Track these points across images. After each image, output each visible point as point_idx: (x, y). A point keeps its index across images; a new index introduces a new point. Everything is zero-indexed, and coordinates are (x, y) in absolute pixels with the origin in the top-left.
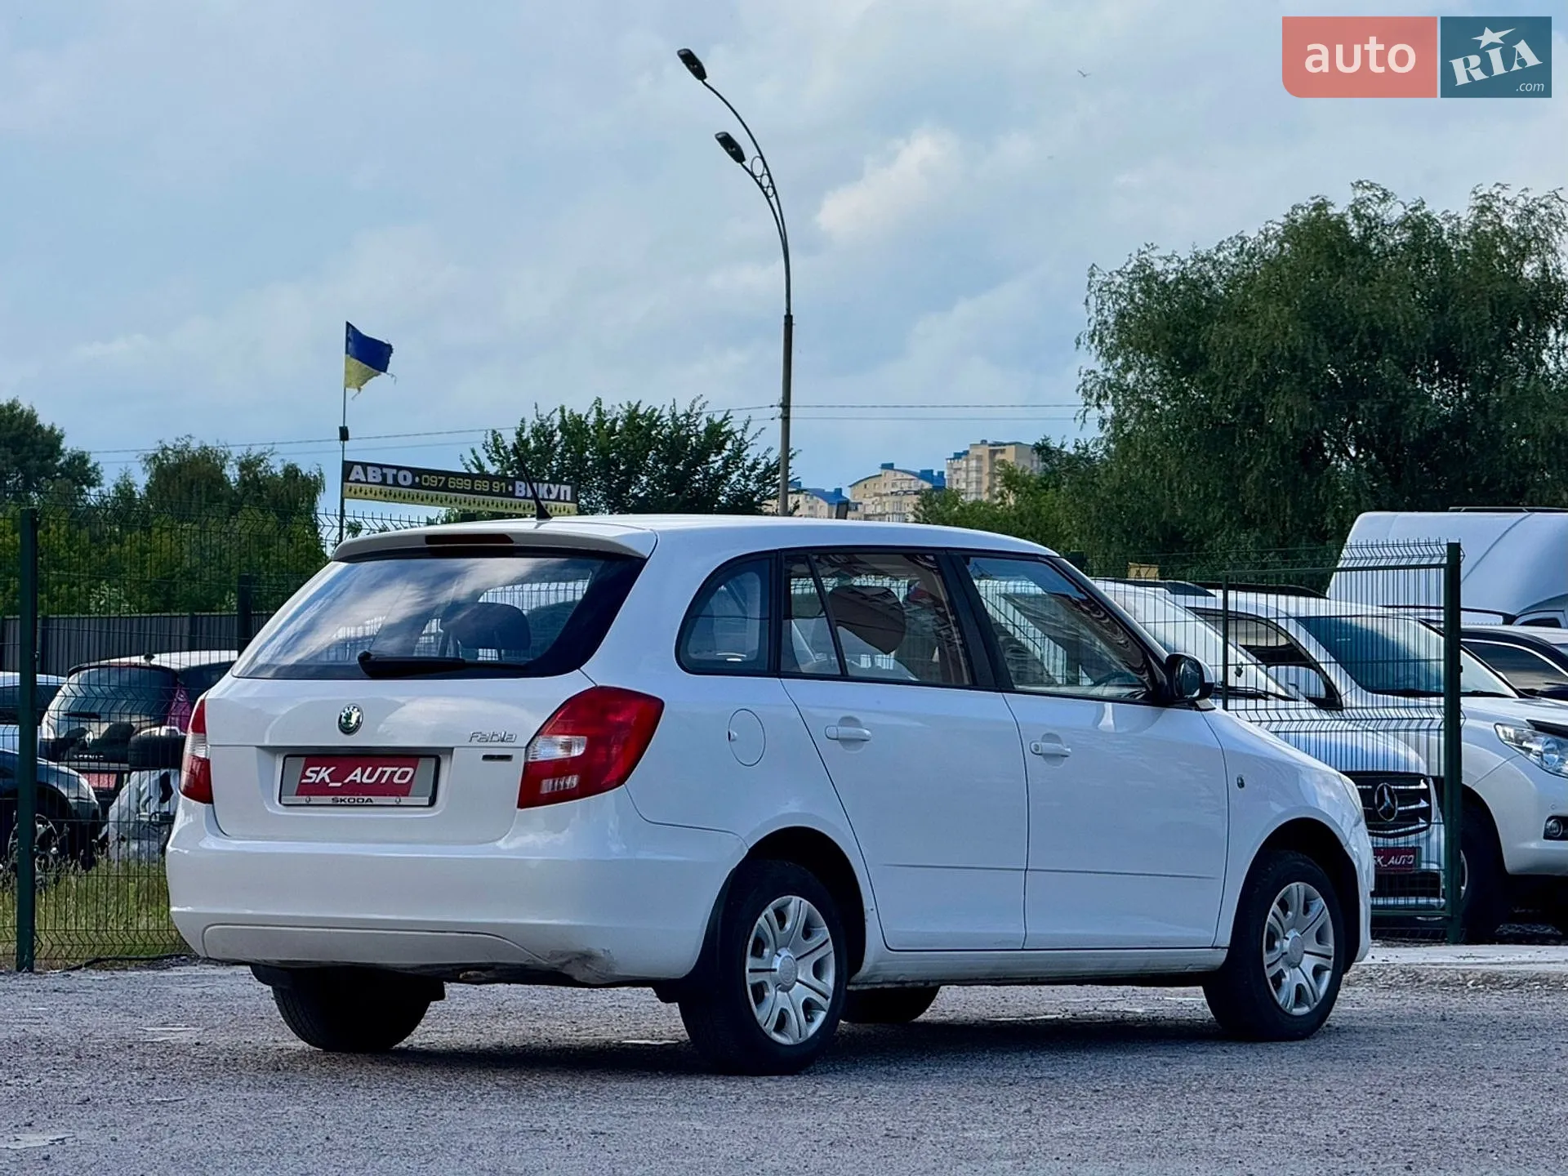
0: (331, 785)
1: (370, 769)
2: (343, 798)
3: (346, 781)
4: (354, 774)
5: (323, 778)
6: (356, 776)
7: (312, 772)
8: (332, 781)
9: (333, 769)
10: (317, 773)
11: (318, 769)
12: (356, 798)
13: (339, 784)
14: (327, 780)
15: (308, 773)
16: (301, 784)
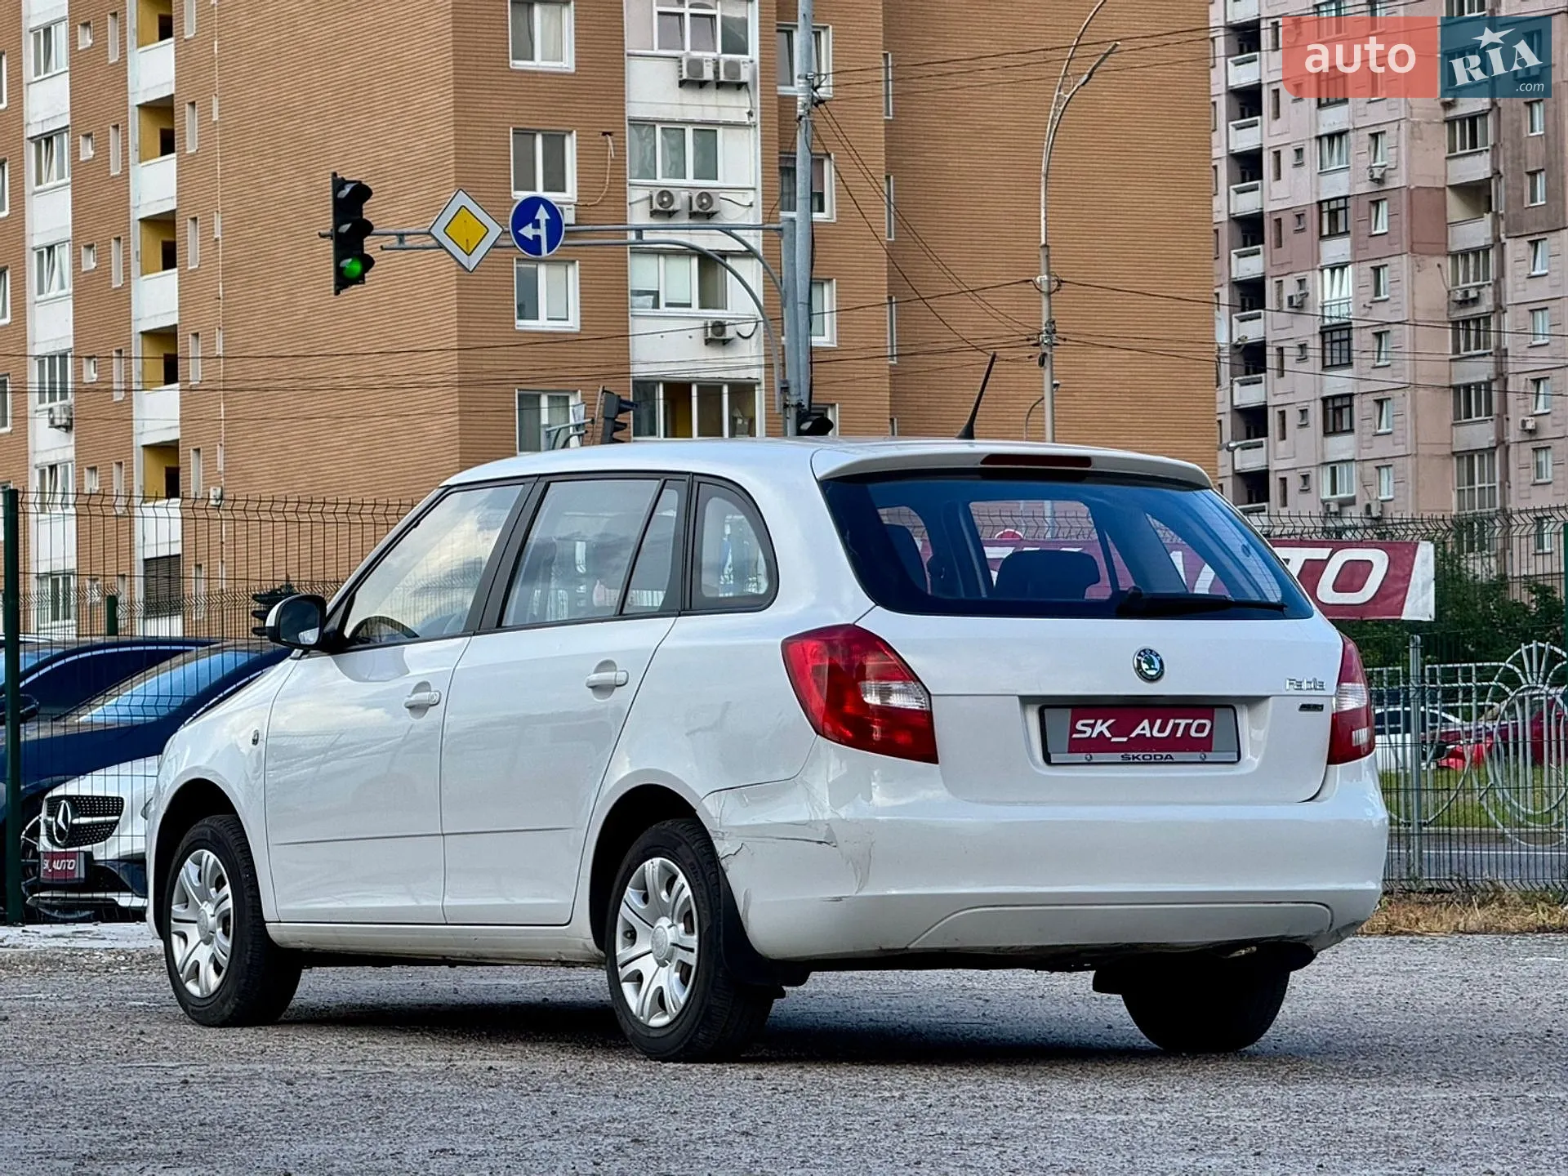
0: (1113, 740)
1: (1159, 722)
2: (1136, 754)
3: (1133, 735)
4: (1141, 727)
5: (1102, 732)
6: (1143, 729)
7: (1083, 725)
8: (1113, 736)
9: (1111, 721)
10: (1093, 726)
11: (1092, 721)
12: (1152, 754)
13: (1125, 739)
14: (1108, 735)
15: (1079, 726)
16: (1072, 740)
